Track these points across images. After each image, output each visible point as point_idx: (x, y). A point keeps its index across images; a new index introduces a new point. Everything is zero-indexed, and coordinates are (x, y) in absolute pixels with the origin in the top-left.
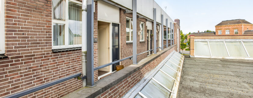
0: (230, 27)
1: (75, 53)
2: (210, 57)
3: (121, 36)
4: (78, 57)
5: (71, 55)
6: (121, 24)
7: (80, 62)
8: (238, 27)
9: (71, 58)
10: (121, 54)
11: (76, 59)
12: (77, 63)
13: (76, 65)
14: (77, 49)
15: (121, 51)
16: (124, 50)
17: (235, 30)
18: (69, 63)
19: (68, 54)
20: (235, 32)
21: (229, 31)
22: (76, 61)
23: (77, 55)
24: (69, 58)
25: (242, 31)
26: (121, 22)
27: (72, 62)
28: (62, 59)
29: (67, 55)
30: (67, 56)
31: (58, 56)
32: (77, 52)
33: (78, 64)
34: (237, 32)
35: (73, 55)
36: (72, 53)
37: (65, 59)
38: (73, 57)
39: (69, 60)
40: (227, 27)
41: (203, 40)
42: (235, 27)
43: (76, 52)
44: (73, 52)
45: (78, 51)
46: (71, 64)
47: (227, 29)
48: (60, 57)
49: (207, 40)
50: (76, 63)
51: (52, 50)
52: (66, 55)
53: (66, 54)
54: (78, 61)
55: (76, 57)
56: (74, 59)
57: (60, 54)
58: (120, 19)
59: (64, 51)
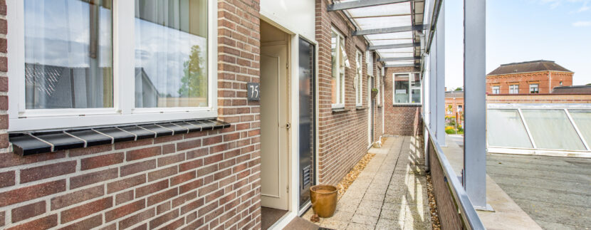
0: (520, 80)
1: (171, 149)
2: (531, 152)
3: (321, 85)
4: (183, 167)
5: (151, 164)
6: (320, 45)
7: (194, 195)
8: (539, 78)
9: (151, 177)
10: (322, 146)
11: (175, 181)
12: (182, 200)
13: (175, 214)
14: (179, 128)
15: (321, 138)
16: (328, 131)
17: (531, 86)
18: (140, 205)
19: (132, 156)
20: (532, 90)
21: (517, 87)
22: (173, 193)
23: (181, 157)
24: (141, 180)
25: (548, 88)
26: (320, 36)
27: (153, 200)
28: (90, 194)
29: (125, 163)
30: (125, 170)
31: (67, 177)
32: (181, 147)
33: (187, 203)
34: (536, 90)
35: (162, 162)
36: (157, 151)
37: (112, 188)
38: (162, 173)
39: (141, 192)
40: (513, 80)
41: (505, 106)
42: (532, 79)
43: (175, 142)
44: (161, 145)
45: (183, 140)
46: (151, 213)
47: (512, 83)
48: (75, 182)
49: (514, 105)
50: (175, 203)
51: (14, 137)
52: (118, 166)
53: (119, 158)
54: (184, 189)
55: (173, 170)
56: (164, 184)
57: (78, 159)
58: (316, 28)
59: (107, 143)
